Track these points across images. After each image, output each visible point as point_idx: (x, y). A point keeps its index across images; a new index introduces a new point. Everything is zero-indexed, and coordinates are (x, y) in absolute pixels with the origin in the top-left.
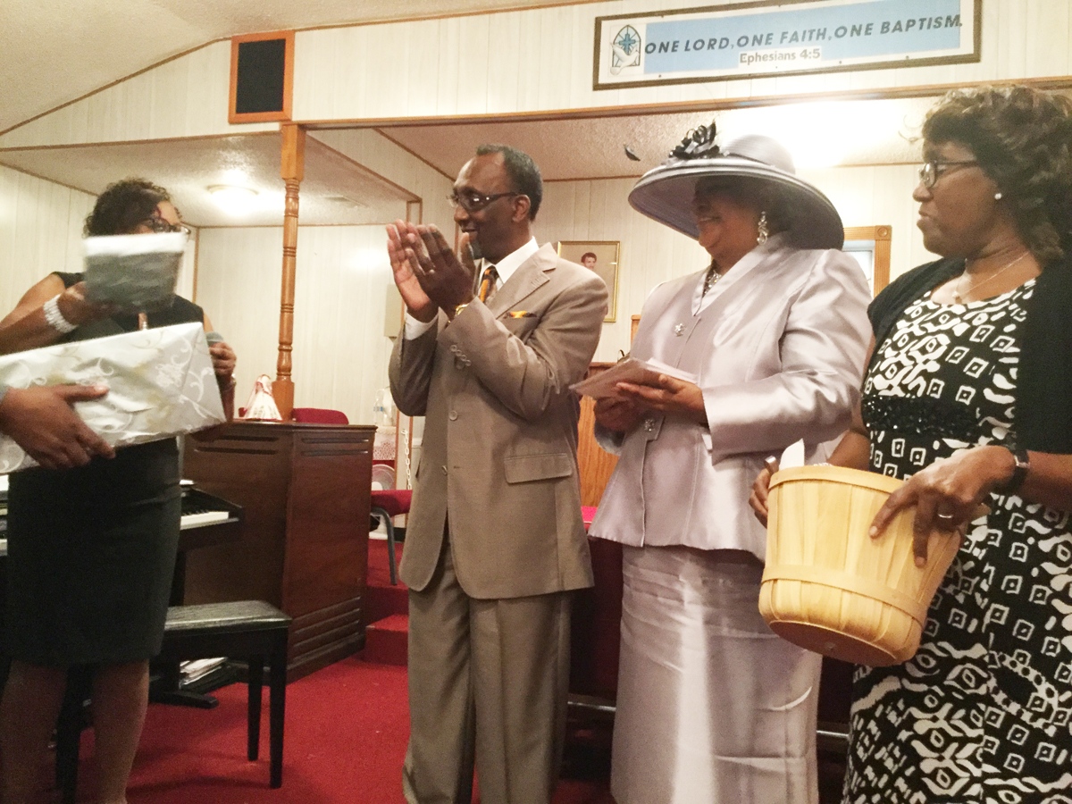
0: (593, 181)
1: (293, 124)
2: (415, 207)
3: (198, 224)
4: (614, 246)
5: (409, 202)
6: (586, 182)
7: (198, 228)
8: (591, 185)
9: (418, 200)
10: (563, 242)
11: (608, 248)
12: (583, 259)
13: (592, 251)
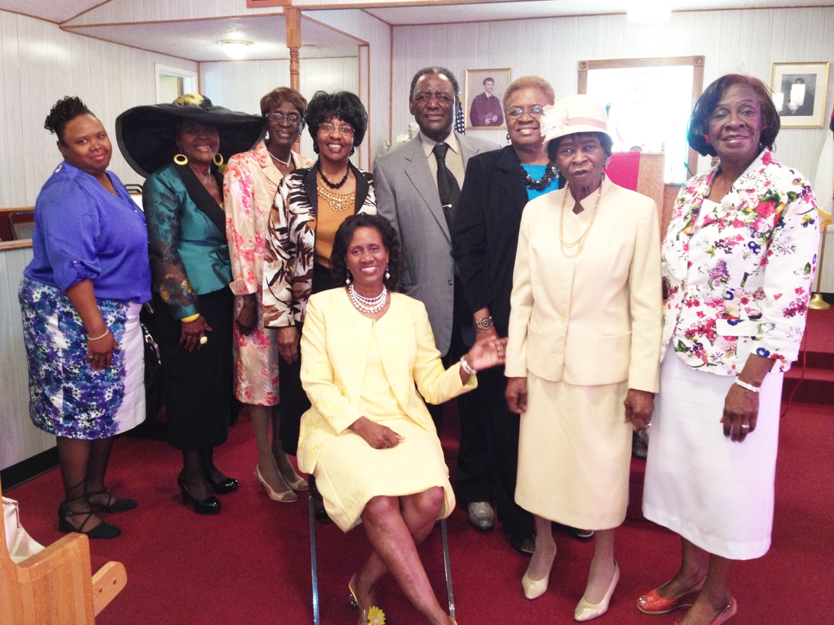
0: (491, 23)
1: (293, 8)
2: (364, 49)
3: (199, 59)
4: (506, 72)
5: (360, 46)
6: (486, 23)
7: (198, 62)
8: (490, 25)
9: (367, 45)
10: (469, 71)
11: (502, 73)
12: (484, 83)
13: (491, 77)
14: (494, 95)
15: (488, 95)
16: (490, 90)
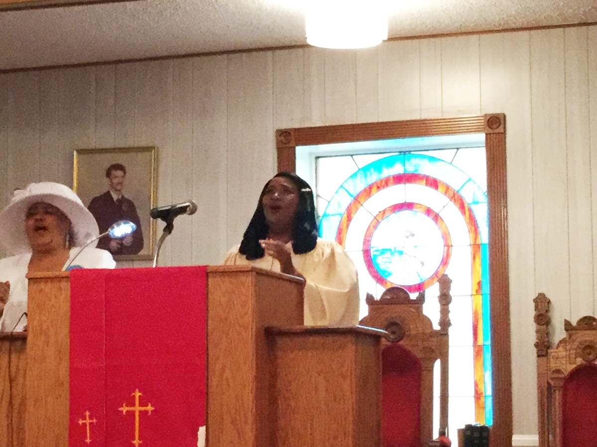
4: (148, 154)
10: (80, 152)
11: (141, 156)
12: (108, 174)
13: (120, 162)
14: (126, 196)
15: (115, 197)
16: (119, 187)
